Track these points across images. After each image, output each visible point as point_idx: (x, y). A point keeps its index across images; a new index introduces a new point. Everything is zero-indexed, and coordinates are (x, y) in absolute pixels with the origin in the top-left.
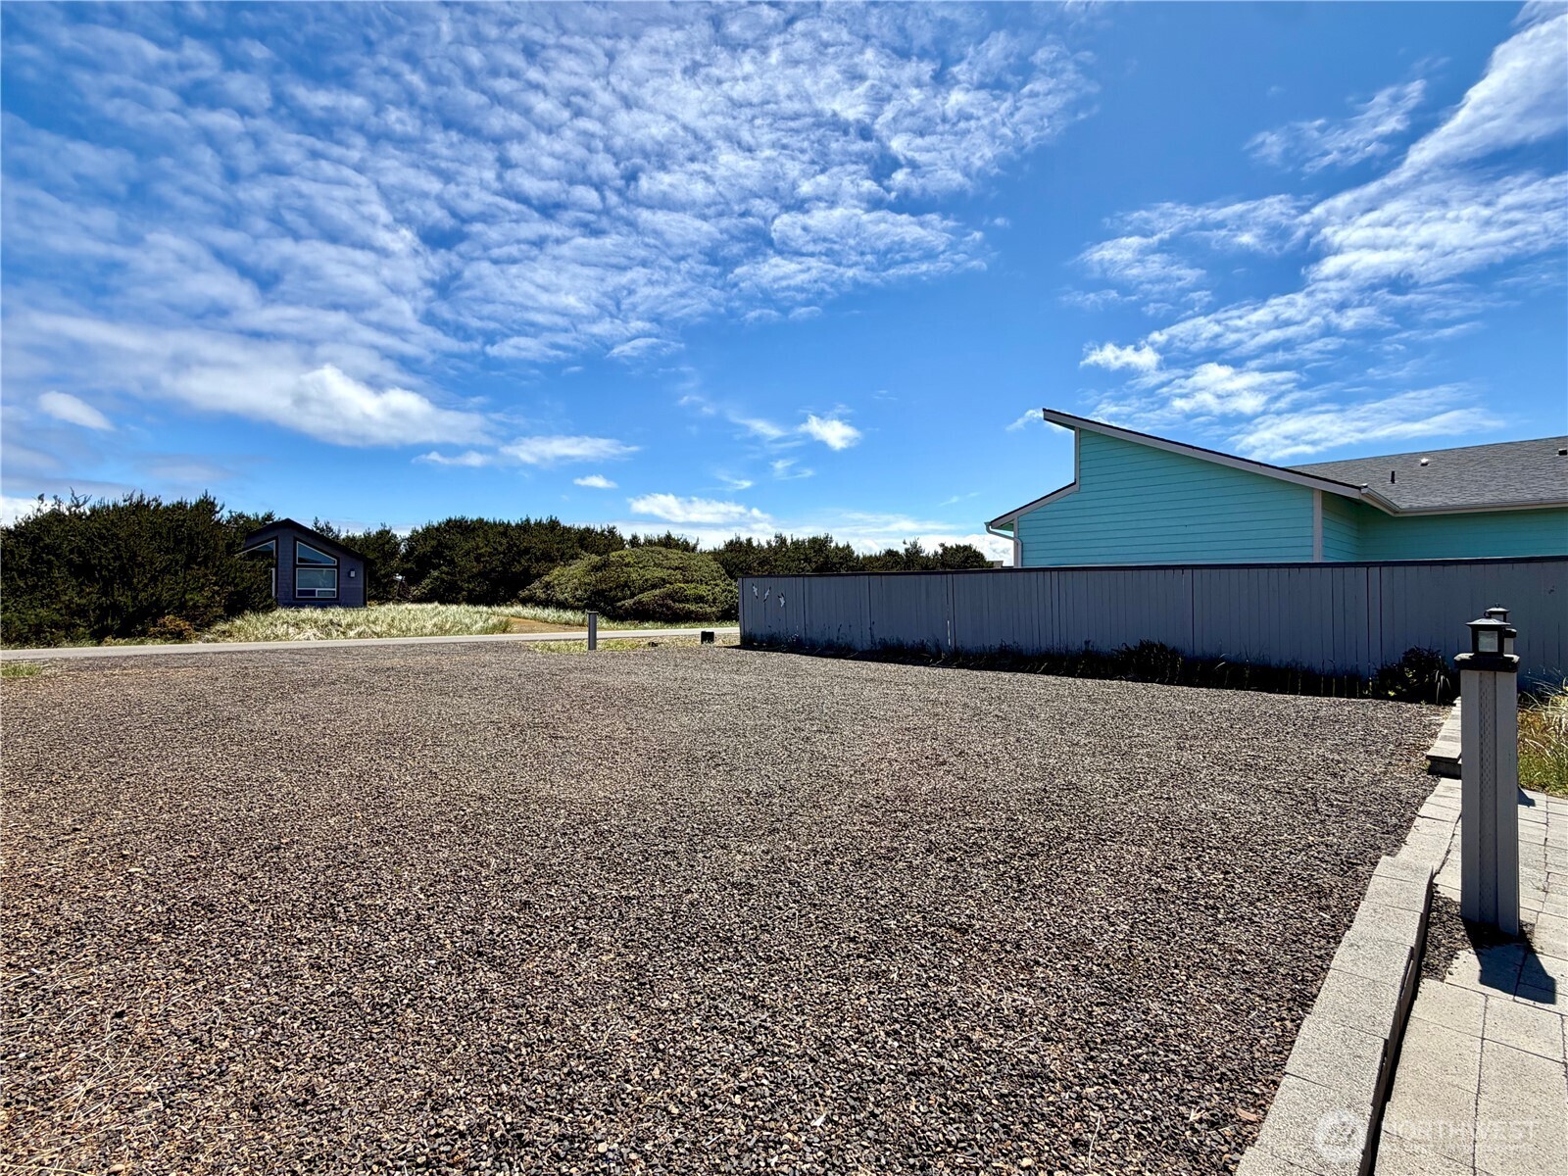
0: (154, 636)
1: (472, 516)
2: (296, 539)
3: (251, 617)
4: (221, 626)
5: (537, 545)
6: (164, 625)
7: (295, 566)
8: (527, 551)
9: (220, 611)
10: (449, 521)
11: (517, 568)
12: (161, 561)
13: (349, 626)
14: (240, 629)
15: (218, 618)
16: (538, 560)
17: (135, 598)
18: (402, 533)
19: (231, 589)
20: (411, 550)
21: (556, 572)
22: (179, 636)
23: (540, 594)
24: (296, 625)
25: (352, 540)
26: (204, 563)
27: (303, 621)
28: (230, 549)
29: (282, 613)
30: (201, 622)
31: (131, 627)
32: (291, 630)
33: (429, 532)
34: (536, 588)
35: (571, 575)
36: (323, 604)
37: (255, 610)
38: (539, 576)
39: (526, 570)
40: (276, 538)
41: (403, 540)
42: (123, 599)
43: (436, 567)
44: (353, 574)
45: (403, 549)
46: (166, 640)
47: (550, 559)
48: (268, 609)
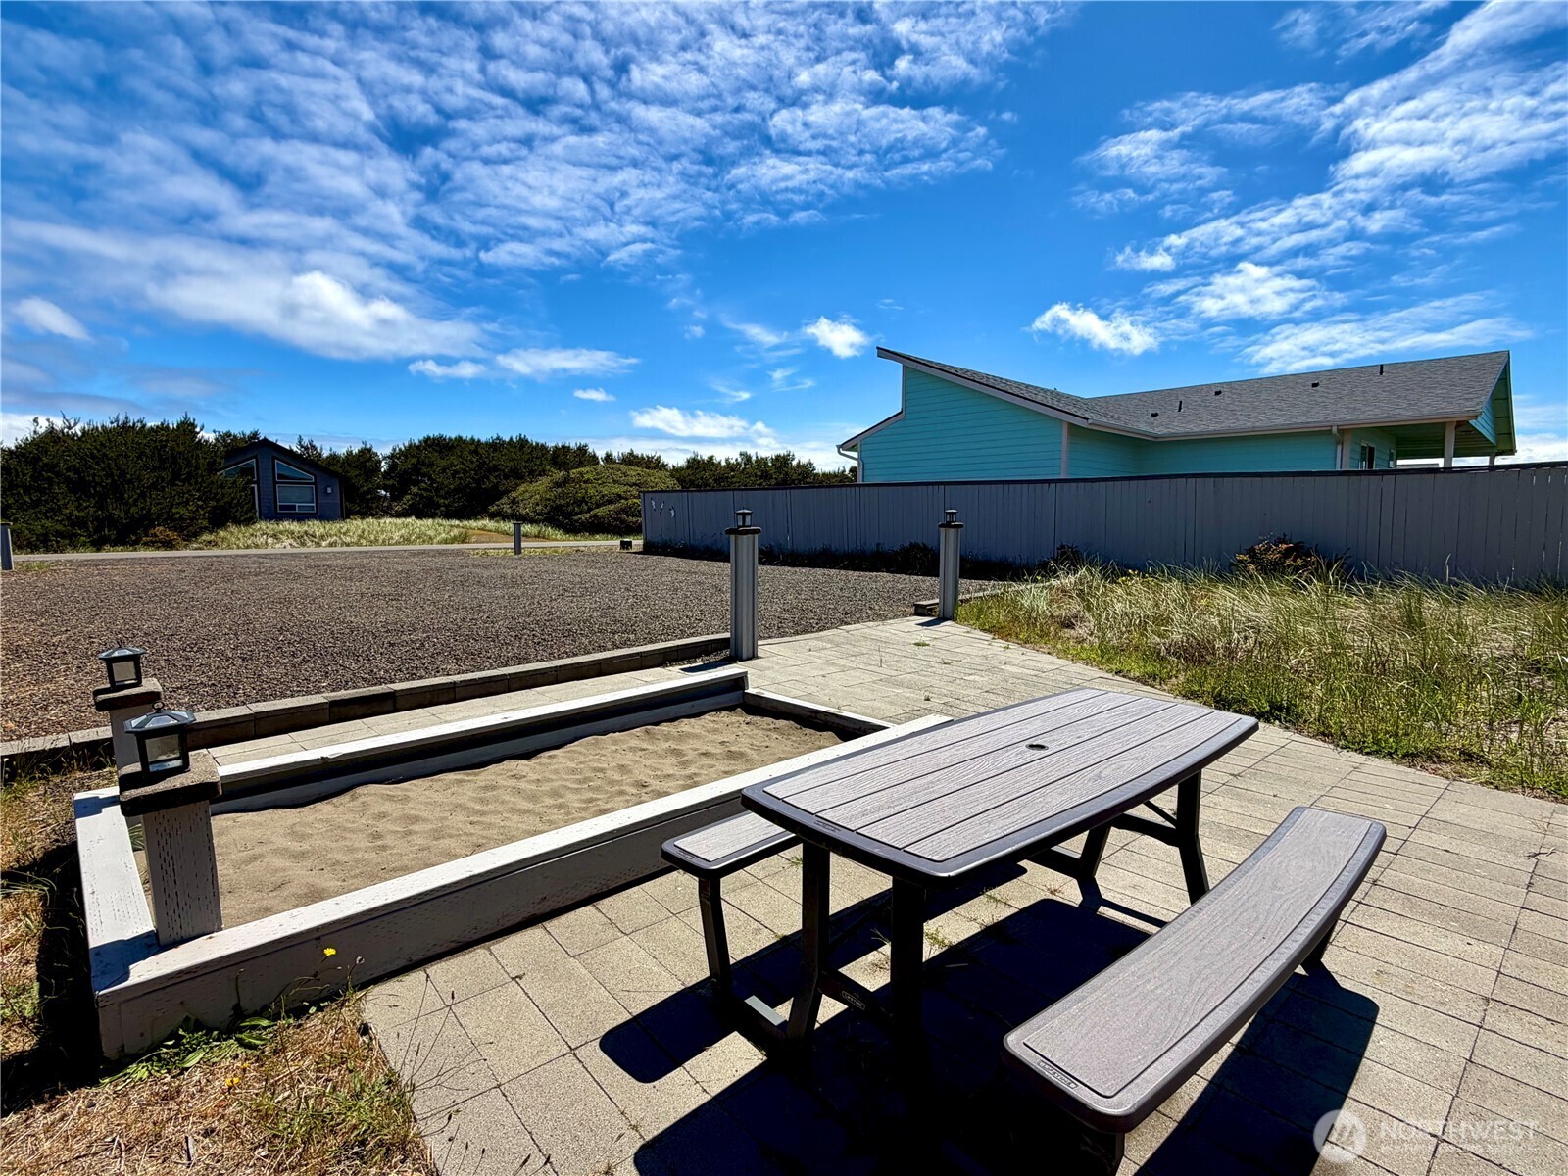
0: (146, 545)
1: (451, 433)
2: (274, 458)
3: (233, 529)
4: (206, 537)
5: (506, 464)
6: (155, 535)
7: (275, 483)
8: (496, 468)
9: (205, 523)
10: (427, 440)
11: (487, 485)
12: (148, 478)
13: (322, 537)
14: (224, 539)
15: (203, 530)
16: (506, 477)
17: (127, 512)
18: (383, 450)
19: (212, 503)
20: (392, 467)
21: (522, 488)
22: (168, 545)
23: (507, 509)
24: (275, 536)
25: (334, 457)
26: (187, 480)
27: (281, 533)
28: (212, 468)
29: (262, 525)
30: (189, 533)
31: (126, 536)
32: (270, 540)
33: (411, 451)
34: (504, 504)
35: (534, 492)
36: (300, 518)
37: (237, 522)
38: (507, 492)
39: (496, 486)
40: (255, 457)
41: (384, 458)
42: (118, 512)
43: (416, 483)
44: (329, 490)
45: (384, 467)
46: (158, 548)
47: (517, 476)
48: (249, 522)
